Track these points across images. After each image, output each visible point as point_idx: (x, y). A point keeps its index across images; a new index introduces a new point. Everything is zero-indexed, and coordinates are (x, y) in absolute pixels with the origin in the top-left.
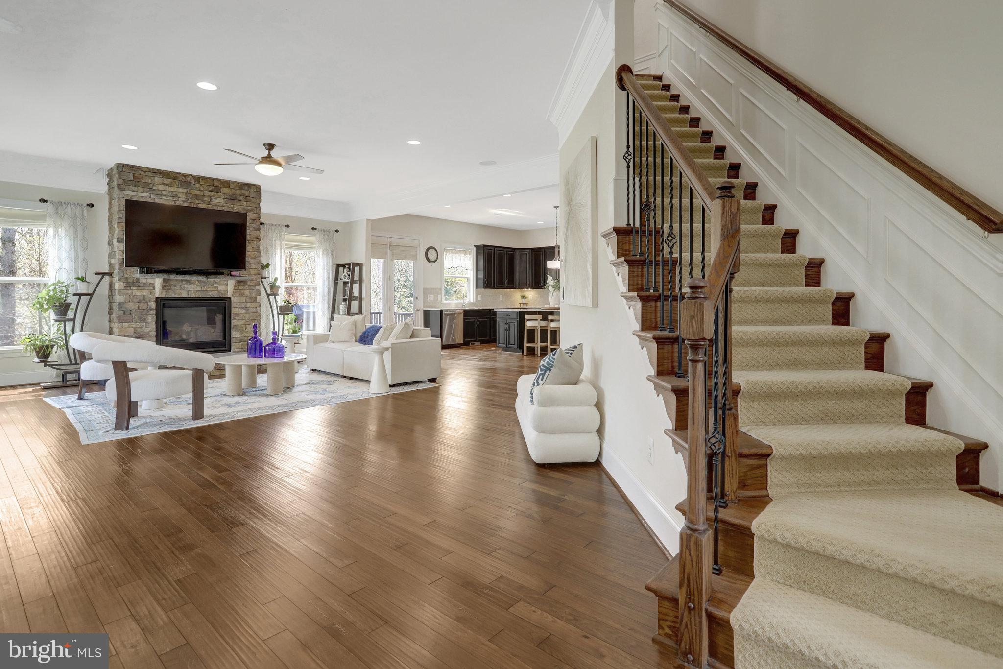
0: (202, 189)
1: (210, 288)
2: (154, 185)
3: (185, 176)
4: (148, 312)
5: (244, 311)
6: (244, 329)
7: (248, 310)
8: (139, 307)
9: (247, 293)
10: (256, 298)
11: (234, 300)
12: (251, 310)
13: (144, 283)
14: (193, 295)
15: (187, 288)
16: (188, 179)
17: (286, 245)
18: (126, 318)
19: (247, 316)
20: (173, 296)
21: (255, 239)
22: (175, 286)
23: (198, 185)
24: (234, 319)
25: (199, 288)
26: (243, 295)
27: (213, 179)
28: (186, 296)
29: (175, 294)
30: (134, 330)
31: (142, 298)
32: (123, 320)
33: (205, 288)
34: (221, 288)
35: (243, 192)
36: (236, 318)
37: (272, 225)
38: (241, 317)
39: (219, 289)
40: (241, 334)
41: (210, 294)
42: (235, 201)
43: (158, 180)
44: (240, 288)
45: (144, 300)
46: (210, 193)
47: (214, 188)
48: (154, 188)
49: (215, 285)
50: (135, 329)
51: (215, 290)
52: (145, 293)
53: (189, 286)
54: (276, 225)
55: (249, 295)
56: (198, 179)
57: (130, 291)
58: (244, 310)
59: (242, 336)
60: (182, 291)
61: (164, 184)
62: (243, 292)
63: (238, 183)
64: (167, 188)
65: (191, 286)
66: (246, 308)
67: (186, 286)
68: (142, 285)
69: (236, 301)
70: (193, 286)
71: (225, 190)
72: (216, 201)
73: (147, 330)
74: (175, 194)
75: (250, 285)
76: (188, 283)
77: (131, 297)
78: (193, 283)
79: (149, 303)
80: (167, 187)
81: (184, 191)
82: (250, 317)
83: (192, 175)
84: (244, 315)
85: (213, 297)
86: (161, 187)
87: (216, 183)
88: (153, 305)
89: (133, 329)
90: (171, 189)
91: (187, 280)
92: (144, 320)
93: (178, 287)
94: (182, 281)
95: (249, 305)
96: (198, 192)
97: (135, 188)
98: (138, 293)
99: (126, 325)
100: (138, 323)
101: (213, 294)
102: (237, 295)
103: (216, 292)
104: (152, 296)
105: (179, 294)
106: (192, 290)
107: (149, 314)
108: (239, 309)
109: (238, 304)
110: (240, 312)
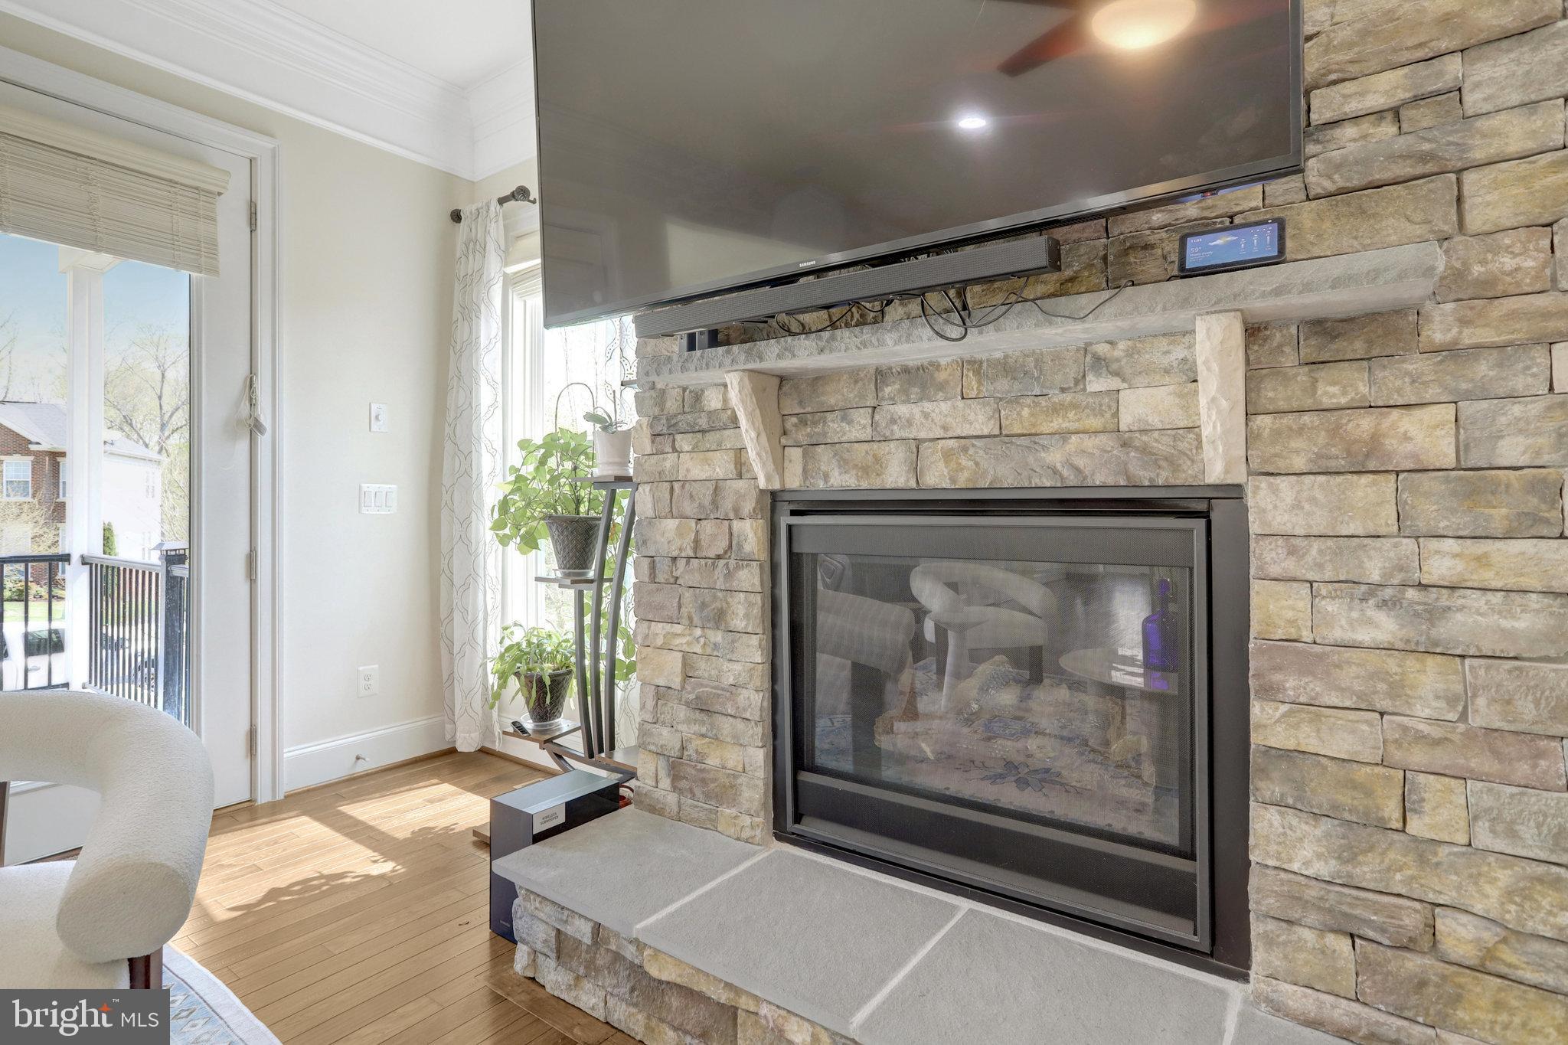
1: (1057, 410)
4: (729, 575)
5: (1385, 627)
6: (1391, 811)
7: (1434, 615)
8: (697, 542)
9: (1423, 435)
11: (1278, 508)
13: (711, 415)
15: (910, 423)
18: (660, 597)
19: (1430, 679)
20: (839, 480)
22: (844, 412)
24: (1270, 692)
25: (980, 421)
26: (1359, 463)
28: (901, 483)
29: (844, 464)
30: (685, 664)
31: (705, 494)
32: (650, 604)
33: (1019, 419)
36: (1291, 684)
38: (1351, 675)
39: (1126, 420)
40: (1349, 854)
41: (1055, 457)
44: (1330, 392)
45: (716, 506)
49: (1097, 384)
50: (685, 655)
51: (1095, 423)
52: (721, 466)
53: (917, 411)
55: (1443, 449)
57: (673, 463)
58: (1381, 617)
60: (885, 448)
62: (1363, 425)
65: (927, 406)
66: (1420, 599)
67: (902, 410)
68: (703, 422)
69: (1282, 520)
70: (944, 407)
73: (735, 674)
75: (1451, 351)
76: (915, 391)
77: (676, 486)
78: (942, 387)
79: (737, 525)
84: (1392, 664)
85: (1072, 480)
88: (751, 534)
89: (674, 661)
92: (718, 618)
93: (859, 426)
94: (881, 376)
95: (1443, 562)
98: (697, 472)
99: (659, 628)
100: (698, 632)
101: (1080, 462)
102: (1300, 463)
103: (1103, 440)
104: (740, 485)
105: (865, 470)
106: (939, 433)
107: (735, 585)
108: (1330, 607)
109: (1316, 545)
110: (1337, 634)
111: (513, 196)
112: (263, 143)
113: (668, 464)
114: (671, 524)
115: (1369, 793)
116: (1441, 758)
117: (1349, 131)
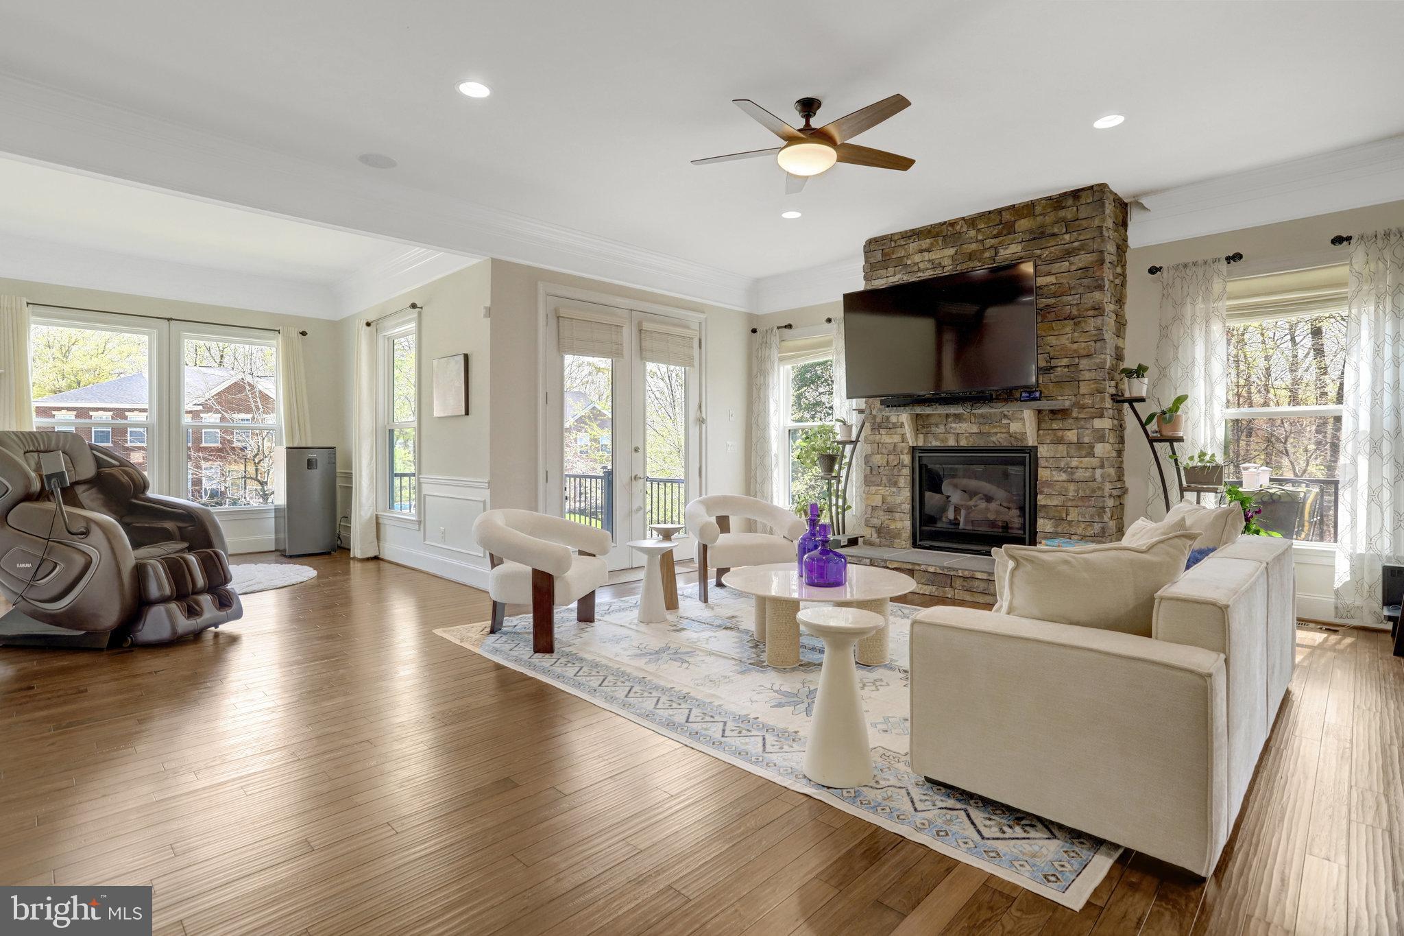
0: (980, 237)
1: (995, 427)
2: (908, 256)
3: (952, 224)
4: (899, 471)
5: (1064, 477)
6: (1064, 515)
7: (1072, 473)
8: (887, 461)
9: (1071, 436)
10: (1092, 448)
11: (1043, 451)
12: (1080, 474)
13: (893, 423)
14: (963, 443)
15: (956, 429)
16: (958, 227)
17: (1230, 309)
18: (873, 479)
19: (1072, 487)
20: (935, 443)
21: (1091, 313)
22: (937, 425)
23: (973, 233)
24: (1042, 493)
25: (975, 429)
26: (1060, 441)
27: (999, 212)
28: (953, 445)
29: (936, 440)
31: (891, 447)
32: (870, 481)
33: (986, 429)
34: (1015, 427)
35: (1062, 213)
36: (1046, 490)
37: (1185, 266)
38: (1058, 488)
39: (1011, 431)
40: (1056, 526)
41: (994, 439)
42: (1043, 241)
43: (913, 246)
44: (1055, 426)
45: (894, 450)
46: (993, 241)
47: (1003, 228)
48: (909, 262)
49: (1004, 421)
50: (883, 496)
51: (1004, 431)
52: (897, 439)
53: (958, 425)
54: (1195, 264)
55: (1075, 440)
56: (972, 221)
57: (878, 437)
58: (1063, 474)
59: (1059, 530)
60: (948, 435)
61: (921, 251)
62: (1060, 433)
63: (1049, 199)
64: (926, 256)
65: (961, 424)
66: (1070, 470)
67: (954, 425)
68: (891, 426)
69: (1045, 454)
70: (966, 424)
71: (1023, 224)
72: (1008, 251)
73: (899, 500)
74: (937, 262)
75: (1077, 419)
76: (957, 420)
77: (879, 444)
78: (964, 420)
79: (901, 456)
80: (926, 254)
81: (952, 251)
82: (1077, 492)
83: (963, 218)
84: (1065, 484)
85: (998, 444)
86: (917, 258)
87: (1007, 217)
88: (906, 459)
89: (880, 498)
90: (933, 256)
91: (955, 414)
92: (895, 484)
93: (941, 429)
94: (948, 416)
95: (1074, 462)
96: (974, 247)
97: (883, 272)
98: (888, 440)
99: (873, 489)
100: (888, 488)
101: (1000, 440)
102: (1048, 441)
103: (1005, 435)
104: (904, 444)
105: (942, 441)
106: (964, 432)
107: (901, 474)
108: (1054, 473)
109: (1051, 460)
110: (1055, 479)
111: (786, 327)
112: (702, 316)
113: (877, 438)
114: (879, 456)
115: (1060, 512)
116: (1074, 503)
117: (1059, 369)
